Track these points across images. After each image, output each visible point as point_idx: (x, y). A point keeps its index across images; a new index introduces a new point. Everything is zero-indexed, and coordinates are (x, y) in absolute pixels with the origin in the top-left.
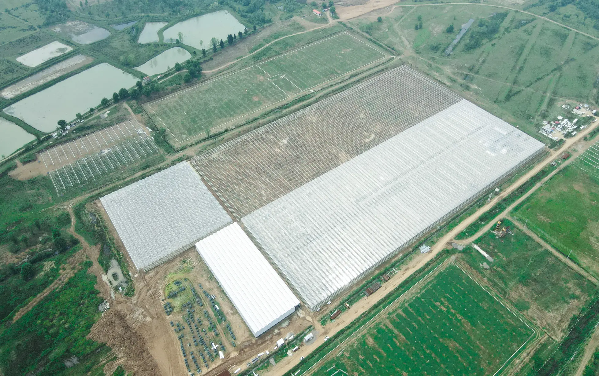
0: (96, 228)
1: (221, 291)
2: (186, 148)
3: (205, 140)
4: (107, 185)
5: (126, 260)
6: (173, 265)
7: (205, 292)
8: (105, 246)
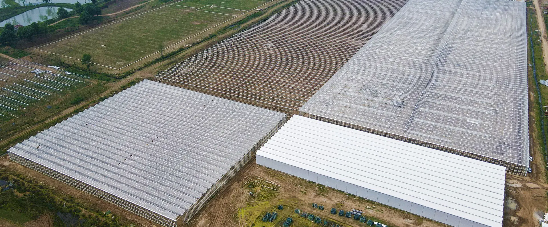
0: (21, 195)
1: (359, 201)
2: (133, 73)
3: (158, 60)
4: (9, 135)
5: (127, 219)
6: (234, 196)
7: (333, 212)
8: (60, 215)
